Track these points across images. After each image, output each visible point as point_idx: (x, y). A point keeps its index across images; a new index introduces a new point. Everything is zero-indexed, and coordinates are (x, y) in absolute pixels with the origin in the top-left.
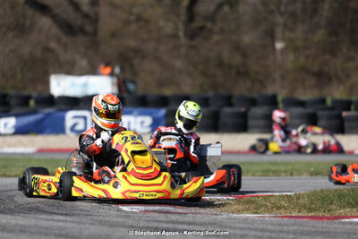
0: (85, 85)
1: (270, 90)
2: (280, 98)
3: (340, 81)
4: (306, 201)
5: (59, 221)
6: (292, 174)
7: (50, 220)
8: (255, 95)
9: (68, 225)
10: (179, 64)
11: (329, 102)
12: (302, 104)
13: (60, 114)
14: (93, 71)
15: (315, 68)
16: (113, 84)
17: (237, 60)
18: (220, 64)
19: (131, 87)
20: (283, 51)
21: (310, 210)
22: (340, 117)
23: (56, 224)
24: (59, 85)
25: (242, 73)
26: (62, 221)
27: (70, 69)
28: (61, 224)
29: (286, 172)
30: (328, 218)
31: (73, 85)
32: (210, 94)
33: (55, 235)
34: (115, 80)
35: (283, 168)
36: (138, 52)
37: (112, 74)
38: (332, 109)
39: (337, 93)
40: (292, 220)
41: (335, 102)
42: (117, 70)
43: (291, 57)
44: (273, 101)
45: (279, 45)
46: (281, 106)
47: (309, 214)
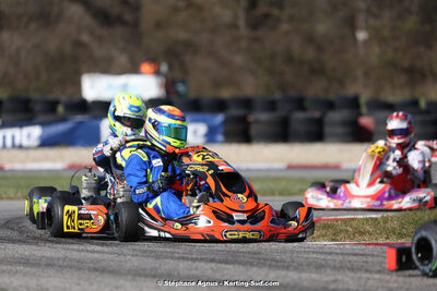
0: (125, 86)
1: (351, 90)
2: (363, 100)
4: (395, 224)
5: (94, 252)
7: (82, 251)
8: (332, 96)
9: (106, 256)
10: (239, 59)
11: (423, 104)
12: (389, 107)
13: (95, 122)
14: (134, 69)
15: (406, 63)
16: (161, 86)
17: (310, 54)
18: (290, 59)
19: (181, 88)
20: (366, 42)
21: (401, 236)
24: (92, 87)
25: (317, 70)
26: (97, 252)
27: (106, 67)
28: (96, 255)
32: (278, 96)
33: (89, 269)
34: (164, 80)
36: (189, 46)
37: (157, 73)
38: (427, 112)
39: (433, 92)
40: (379, 248)
41: (430, 104)
42: (164, 68)
43: (376, 50)
44: (354, 103)
45: (361, 36)
46: (364, 109)
47: (399, 241)
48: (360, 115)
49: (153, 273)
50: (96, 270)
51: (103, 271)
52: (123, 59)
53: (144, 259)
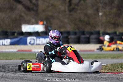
0: (34, 28)
1: (97, 29)
2: (101, 32)
3: (121, 26)
4: (110, 67)
6: (105, 58)
7: (22, 74)
8: (92, 31)
9: (28, 76)
10: (66, 20)
11: (118, 33)
12: (108, 34)
13: (25, 38)
14: (36, 23)
15: (113, 22)
16: (44, 28)
17: (86, 19)
18: (80, 20)
20: (102, 16)
21: (111, 70)
22: (121, 38)
23: (24, 76)
25: (88, 24)
27: (29, 23)
28: (26, 76)
29: (103, 57)
30: (118, 73)
31: (30, 28)
32: (77, 31)
33: (24, 79)
34: (44, 26)
35: (102, 56)
36: (52, 17)
37: (43, 24)
38: (119, 35)
39: (120, 30)
41: (120, 33)
42: (45, 23)
43: (104, 18)
44: (98, 33)
45: (100, 14)
47: (111, 72)
48: (100, 36)
50: (26, 80)
51: (28, 80)
52: (33, 20)
53: (39, 77)
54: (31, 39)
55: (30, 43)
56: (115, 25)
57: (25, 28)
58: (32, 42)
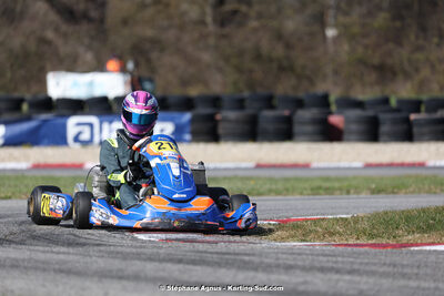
0: (91, 84)
1: (320, 88)
2: (332, 98)
3: (407, 76)
4: (366, 225)
5: (58, 253)
6: (348, 192)
7: (48, 252)
8: (301, 94)
9: (71, 257)
10: (206, 57)
11: (393, 102)
12: (359, 105)
13: (60, 121)
14: (100, 67)
15: (376, 60)
16: (125, 83)
17: (279, 51)
18: (258, 57)
19: (148, 86)
20: (336, 39)
21: (372, 236)
22: (407, 120)
23: (55, 257)
24: (58, 84)
25: (285, 68)
26: (64, 253)
27: (72, 65)
28: (62, 257)
29: (340, 189)
30: (393, 246)
31: (75, 84)
32: (246, 94)
33: (55, 271)
34: (128, 78)
35: (337, 185)
36: (156, 43)
37: (123, 70)
38: (397, 110)
39: (404, 91)
40: (349, 249)
41: (400, 102)
42: (130, 66)
43: (346, 47)
44: (324, 101)
45: (331, 33)
46: (334, 108)
47: (370, 242)
48: (330, 113)
49: (120, 274)
50: (61, 271)
51: (69, 272)
52: (89, 56)
54: (79, 124)
55: (76, 139)
56: (385, 72)
57: (61, 85)
58: (86, 136)
